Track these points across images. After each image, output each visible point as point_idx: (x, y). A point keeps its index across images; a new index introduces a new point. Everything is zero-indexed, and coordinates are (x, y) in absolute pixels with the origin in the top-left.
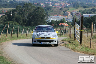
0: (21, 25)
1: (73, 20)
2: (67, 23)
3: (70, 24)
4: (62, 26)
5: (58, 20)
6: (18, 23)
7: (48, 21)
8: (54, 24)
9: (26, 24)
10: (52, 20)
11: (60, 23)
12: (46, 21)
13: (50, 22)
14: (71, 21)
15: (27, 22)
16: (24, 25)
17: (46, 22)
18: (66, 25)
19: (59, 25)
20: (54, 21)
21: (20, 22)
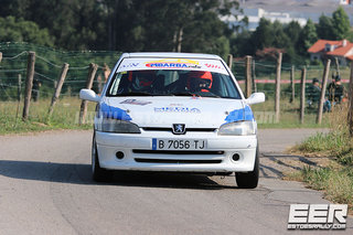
0: (64, 44)
6: (45, 32)
7: (236, 28)
8: (275, 44)
9: (94, 36)
11: (314, 41)
12: (225, 25)
15: (101, 25)
16: (83, 46)
17: (228, 32)
19: (309, 55)
21: (61, 22)
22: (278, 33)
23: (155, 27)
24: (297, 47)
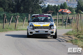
0: (6, 11)
1: (77, 6)
2: (70, 9)
3: (73, 11)
4: (62, 13)
5: (57, 5)
7: (43, 7)
8: (51, 10)
9: (12, 9)
10: (49, 5)
11: (60, 9)
12: (40, 6)
13: (46, 7)
14: (75, 6)
15: (14, 7)
16: (10, 11)
18: (68, 11)
20: (51, 5)
21: (5, 6)
22: (52, 8)
23: (25, 7)
24: (56, 11)
